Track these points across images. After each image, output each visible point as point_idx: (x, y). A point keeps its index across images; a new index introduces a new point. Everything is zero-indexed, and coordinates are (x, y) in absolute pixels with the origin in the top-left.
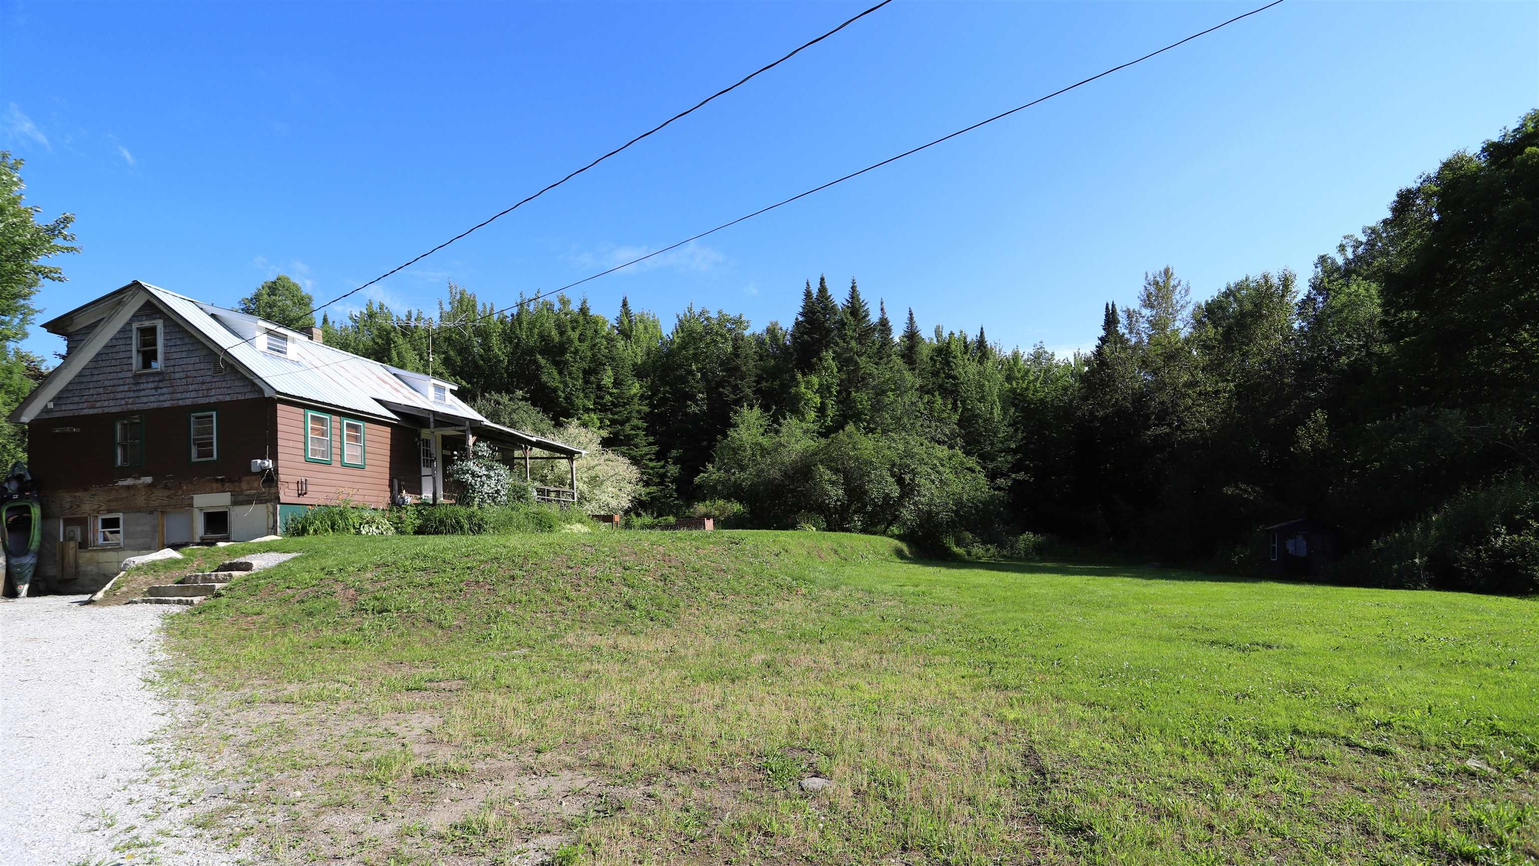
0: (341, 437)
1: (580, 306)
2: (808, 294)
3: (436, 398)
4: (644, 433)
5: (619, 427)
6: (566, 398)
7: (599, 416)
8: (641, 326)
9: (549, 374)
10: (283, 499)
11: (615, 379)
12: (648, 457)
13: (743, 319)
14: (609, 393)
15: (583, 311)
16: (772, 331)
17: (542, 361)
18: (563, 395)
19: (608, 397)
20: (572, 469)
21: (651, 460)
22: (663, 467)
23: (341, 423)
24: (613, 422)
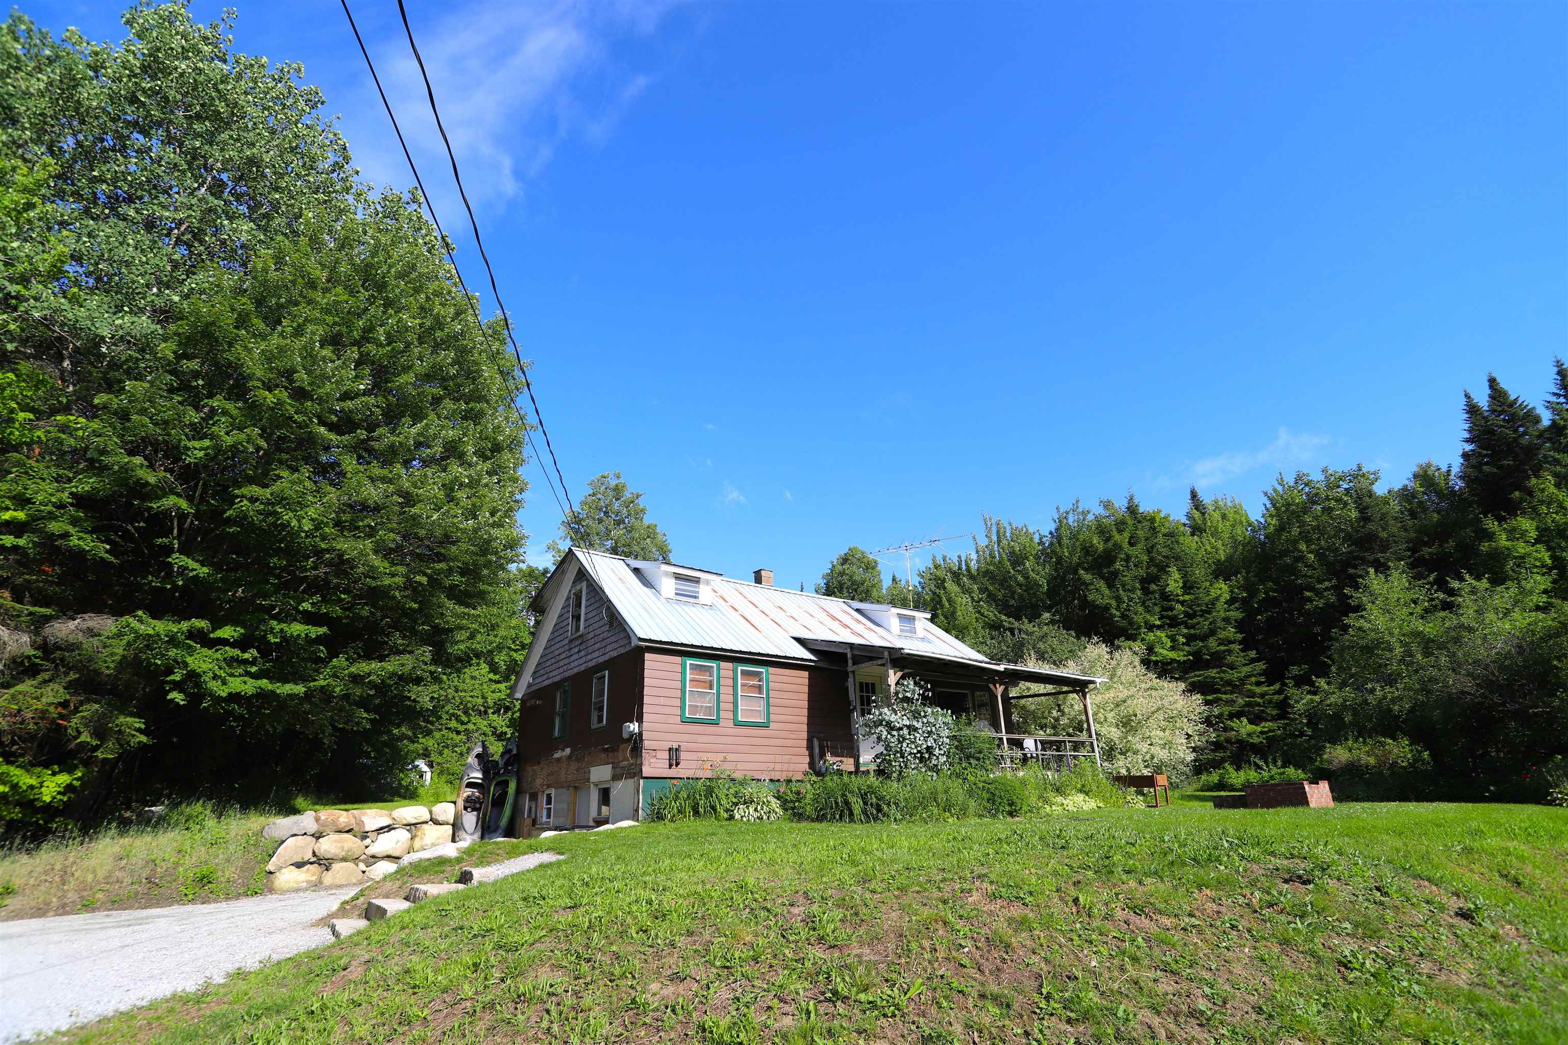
0: (735, 687)
1: (1126, 505)
2: (1472, 409)
3: (901, 630)
4: (1240, 647)
5: (1201, 644)
6: (1123, 616)
7: (1169, 633)
8: (1217, 516)
9: (1097, 589)
10: (647, 771)
11: (1185, 583)
12: (1253, 679)
13: (1364, 470)
14: (1178, 601)
15: (1132, 509)
16: (1425, 477)
17: (1087, 577)
18: (1118, 613)
19: (1179, 607)
20: (1085, 706)
21: (1258, 684)
22: (1279, 692)
23: (735, 671)
24: (1190, 639)
